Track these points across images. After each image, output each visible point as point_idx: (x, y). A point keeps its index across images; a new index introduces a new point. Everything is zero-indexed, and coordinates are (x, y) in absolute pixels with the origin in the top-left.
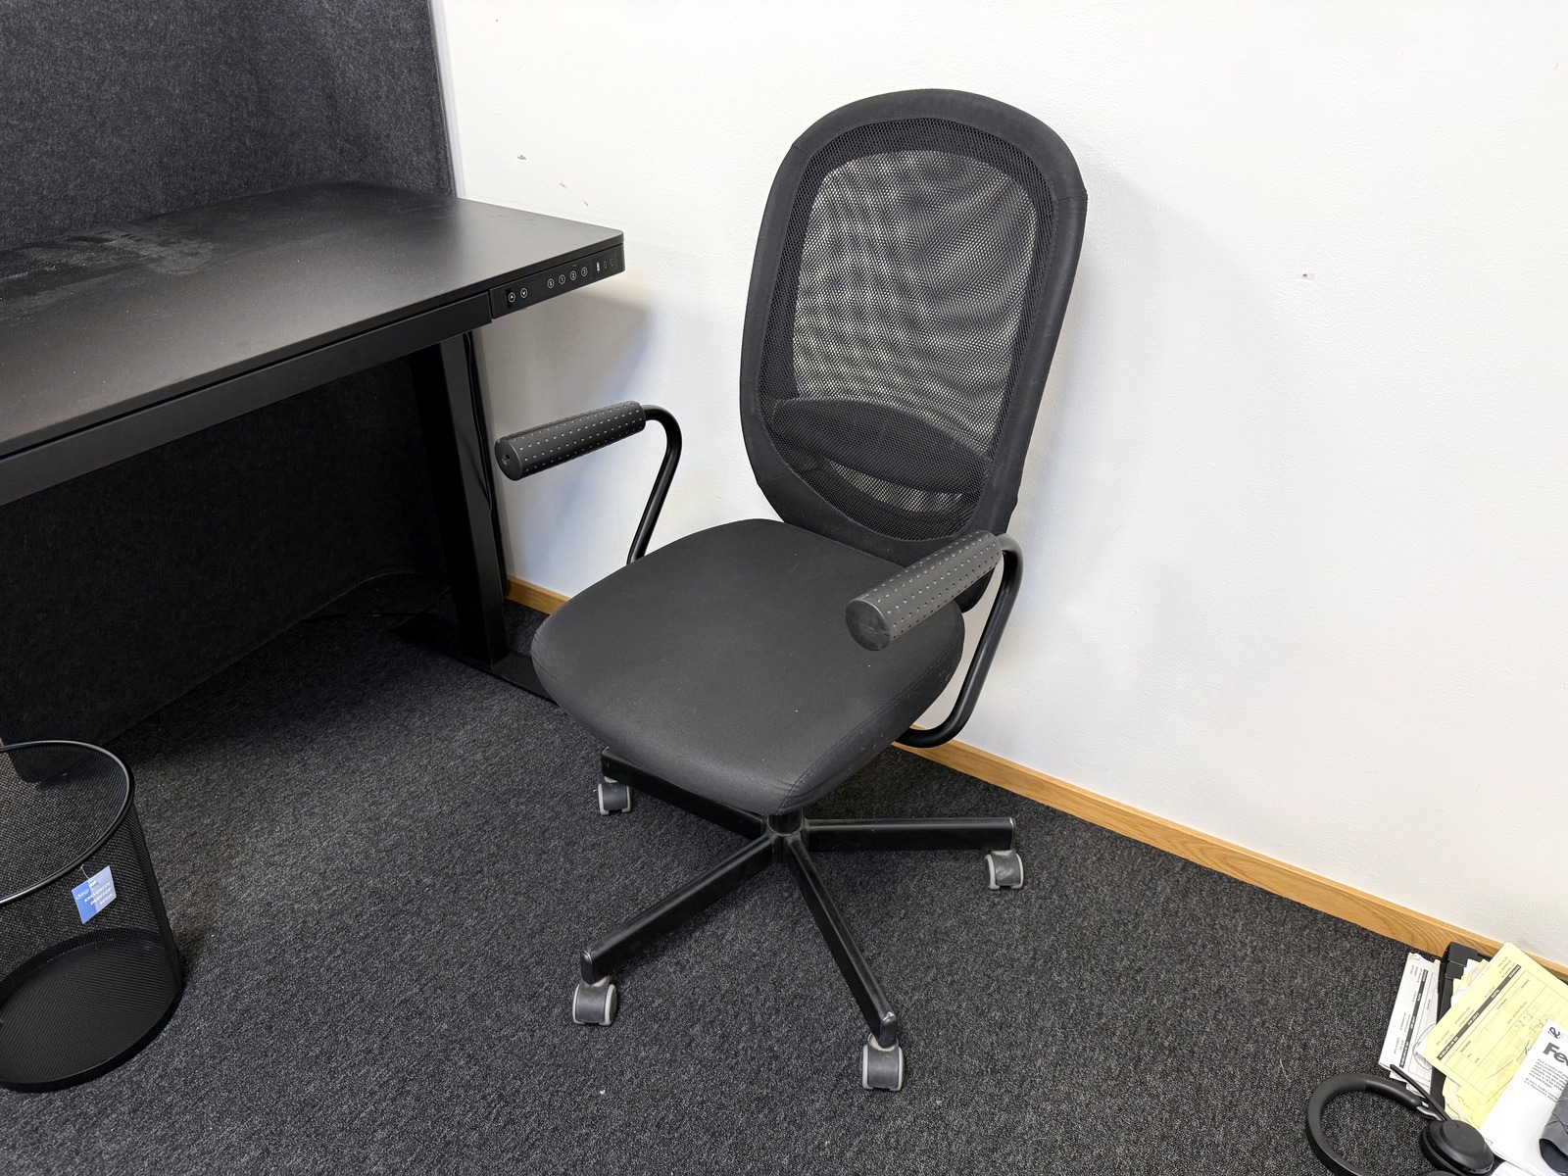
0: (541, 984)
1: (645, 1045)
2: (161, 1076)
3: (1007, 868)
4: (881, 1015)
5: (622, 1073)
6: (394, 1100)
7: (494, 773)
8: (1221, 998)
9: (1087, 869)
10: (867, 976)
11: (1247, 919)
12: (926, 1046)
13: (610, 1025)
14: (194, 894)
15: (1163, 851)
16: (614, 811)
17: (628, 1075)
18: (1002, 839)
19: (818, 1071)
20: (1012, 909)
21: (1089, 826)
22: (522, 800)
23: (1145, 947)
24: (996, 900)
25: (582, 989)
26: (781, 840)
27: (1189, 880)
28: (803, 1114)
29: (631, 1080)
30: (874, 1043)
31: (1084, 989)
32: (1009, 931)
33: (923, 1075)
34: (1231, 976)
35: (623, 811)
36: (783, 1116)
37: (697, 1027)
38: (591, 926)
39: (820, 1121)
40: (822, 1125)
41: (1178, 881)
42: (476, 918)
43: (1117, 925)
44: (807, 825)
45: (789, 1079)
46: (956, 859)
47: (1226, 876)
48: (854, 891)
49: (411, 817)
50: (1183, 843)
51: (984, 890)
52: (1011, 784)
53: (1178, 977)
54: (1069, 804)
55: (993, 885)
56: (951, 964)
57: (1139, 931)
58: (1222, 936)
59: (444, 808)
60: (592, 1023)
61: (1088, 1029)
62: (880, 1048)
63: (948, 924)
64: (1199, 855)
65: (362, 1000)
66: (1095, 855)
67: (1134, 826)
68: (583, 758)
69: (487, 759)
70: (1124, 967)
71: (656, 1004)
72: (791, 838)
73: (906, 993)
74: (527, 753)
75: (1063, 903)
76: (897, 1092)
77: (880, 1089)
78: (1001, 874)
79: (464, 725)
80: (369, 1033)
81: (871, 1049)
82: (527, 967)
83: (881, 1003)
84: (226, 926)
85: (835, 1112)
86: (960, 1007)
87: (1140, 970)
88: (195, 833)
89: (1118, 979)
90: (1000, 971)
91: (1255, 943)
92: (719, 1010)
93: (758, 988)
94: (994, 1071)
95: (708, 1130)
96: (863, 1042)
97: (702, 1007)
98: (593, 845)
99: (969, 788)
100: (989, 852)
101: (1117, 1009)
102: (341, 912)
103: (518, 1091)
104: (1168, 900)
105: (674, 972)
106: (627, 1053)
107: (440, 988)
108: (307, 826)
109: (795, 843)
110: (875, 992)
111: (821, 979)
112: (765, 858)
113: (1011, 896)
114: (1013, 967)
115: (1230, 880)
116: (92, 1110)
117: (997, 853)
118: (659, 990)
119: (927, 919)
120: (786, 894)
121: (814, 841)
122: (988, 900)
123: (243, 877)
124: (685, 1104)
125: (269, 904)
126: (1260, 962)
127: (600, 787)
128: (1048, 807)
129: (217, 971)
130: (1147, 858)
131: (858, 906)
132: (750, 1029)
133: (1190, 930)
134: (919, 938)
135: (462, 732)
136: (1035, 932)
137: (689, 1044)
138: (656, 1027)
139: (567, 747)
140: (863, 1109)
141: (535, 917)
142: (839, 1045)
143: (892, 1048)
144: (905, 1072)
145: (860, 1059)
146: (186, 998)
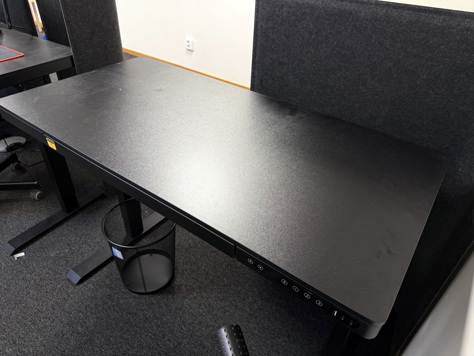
2: (119, 298)
84: (174, 299)
88: (219, 278)
102: (172, 334)
108: (219, 312)
116: (113, 285)
123: (196, 298)
125: (181, 309)
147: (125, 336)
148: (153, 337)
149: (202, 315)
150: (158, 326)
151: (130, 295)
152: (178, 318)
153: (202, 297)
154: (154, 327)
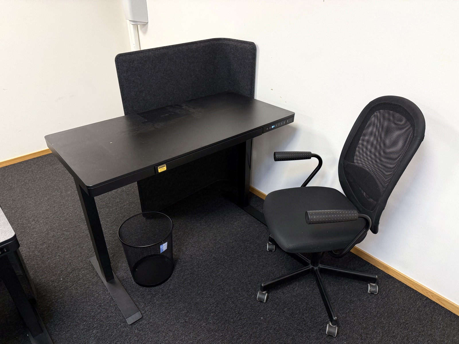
0: (250, 289)
1: (273, 310)
2: (167, 289)
3: (373, 288)
4: (333, 317)
5: (267, 315)
6: (215, 307)
7: (243, 235)
8: (430, 337)
9: (397, 294)
10: (331, 307)
11: (443, 318)
12: (344, 328)
13: (265, 303)
14: (176, 250)
15: (420, 293)
16: (270, 251)
17: (268, 316)
18: (374, 280)
19: (315, 327)
20: (373, 299)
21: (400, 282)
22: (248, 243)
23: (410, 318)
24: (369, 296)
25: (260, 293)
26: (313, 268)
27: (427, 303)
28: (310, 336)
29: (269, 317)
30: (331, 324)
31: (390, 325)
32: (371, 305)
33: (342, 335)
34: (435, 332)
35: (273, 251)
36: (305, 335)
37: (286, 309)
38: (263, 278)
39: (314, 339)
40: (314, 340)
41: (424, 302)
42: (236, 269)
43: (403, 310)
44: (320, 266)
45: (307, 327)
46: (360, 283)
47: (439, 304)
48: (330, 285)
49: (223, 241)
50: (427, 293)
51: (366, 292)
52: (378, 266)
53: (418, 328)
54: (395, 275)
55: (369, 292)
56: (354, 309)
57: (409, 313)
58: (434, 320)
59: (231, 241)
60: (261, 301)
61: (389, 335)
62: (332, 325)
63: (355, 299)
64: (432, 297)
65: (210, 283)
66: (400, 290)
67: (413, 285)
68: (264, 235)
69: (241, 231)
70: (403, 322)
71: (276, 301)
72: (315, 268)
73: (340, 314)
74: (250, 231)
75: (388, 301)
76: (334, 337)
77: (330, 335)
78: (372, 290)
79: (236, 221)
80: (211, 291)
81: (329, 325)
82: (247, 284)
83: (334, 314)
84: (182, 259)
85: (318, 338)
86: (354, 321)
87: (407, 324)
88: (177, 236)
89: (401, 324)
90: (367, 314)
91: (444, 325)
92: (292, 306)
93: (302, 303)
94: (361, 339)
95: (286, 334)
96: (327, 323)
97: (288, 304)
98: (265, 258)
99: (366, 265)
100: (369, 283)
101: (399, 332)
102: (207, 261)
103: (243, 312)
104: (419, 307)
105: (282, 294)
106: (269, 310)
107: (227, 284)
108: (200, 239)
109: (316, 270)
110: (333, 311)
111: (318, 305)
112: (308, 272)
113: (373, 296)
114: (371, 314)
115: (440, 306)
116: (154, 293)
117: (371, 284)
118: (278, 297)
119: (349, 297)
120: (312, 282)
121: (322, 270)
122: (367, 295)
123: (186, 248)
124: (281, 326)
125: (192, 255)
126: (444, 330)
127: (268, 244)
128: (388, 274)
129: (180, 268)
130: (415, 294)
131: (331, 289)
132: (299, 312)
133: (425, 316)
134: (346, 301)
135: (236, 223)
136: (378, 307)
137: (284, 312)
138: (276, 306)
139: (260, 232)
140: (325, 339)
141: (250, 272)
142: (321, 322)
143: (335, 326)
144: (337, 333)
145: (326, 327)
146: (173, 273)
147: (200, 285)
148: (206, 270)
149: (200, 246)
150: (199, 267)
151: (168, 283)
152: (197, 257)
153: (187, 245)
154: (199, 270)
